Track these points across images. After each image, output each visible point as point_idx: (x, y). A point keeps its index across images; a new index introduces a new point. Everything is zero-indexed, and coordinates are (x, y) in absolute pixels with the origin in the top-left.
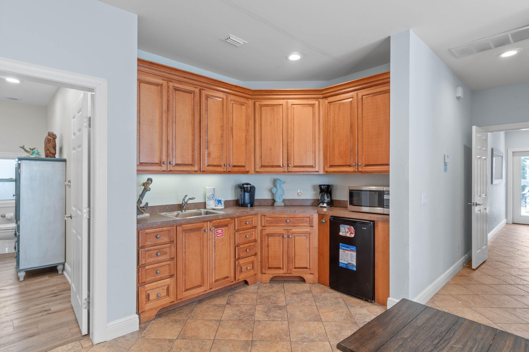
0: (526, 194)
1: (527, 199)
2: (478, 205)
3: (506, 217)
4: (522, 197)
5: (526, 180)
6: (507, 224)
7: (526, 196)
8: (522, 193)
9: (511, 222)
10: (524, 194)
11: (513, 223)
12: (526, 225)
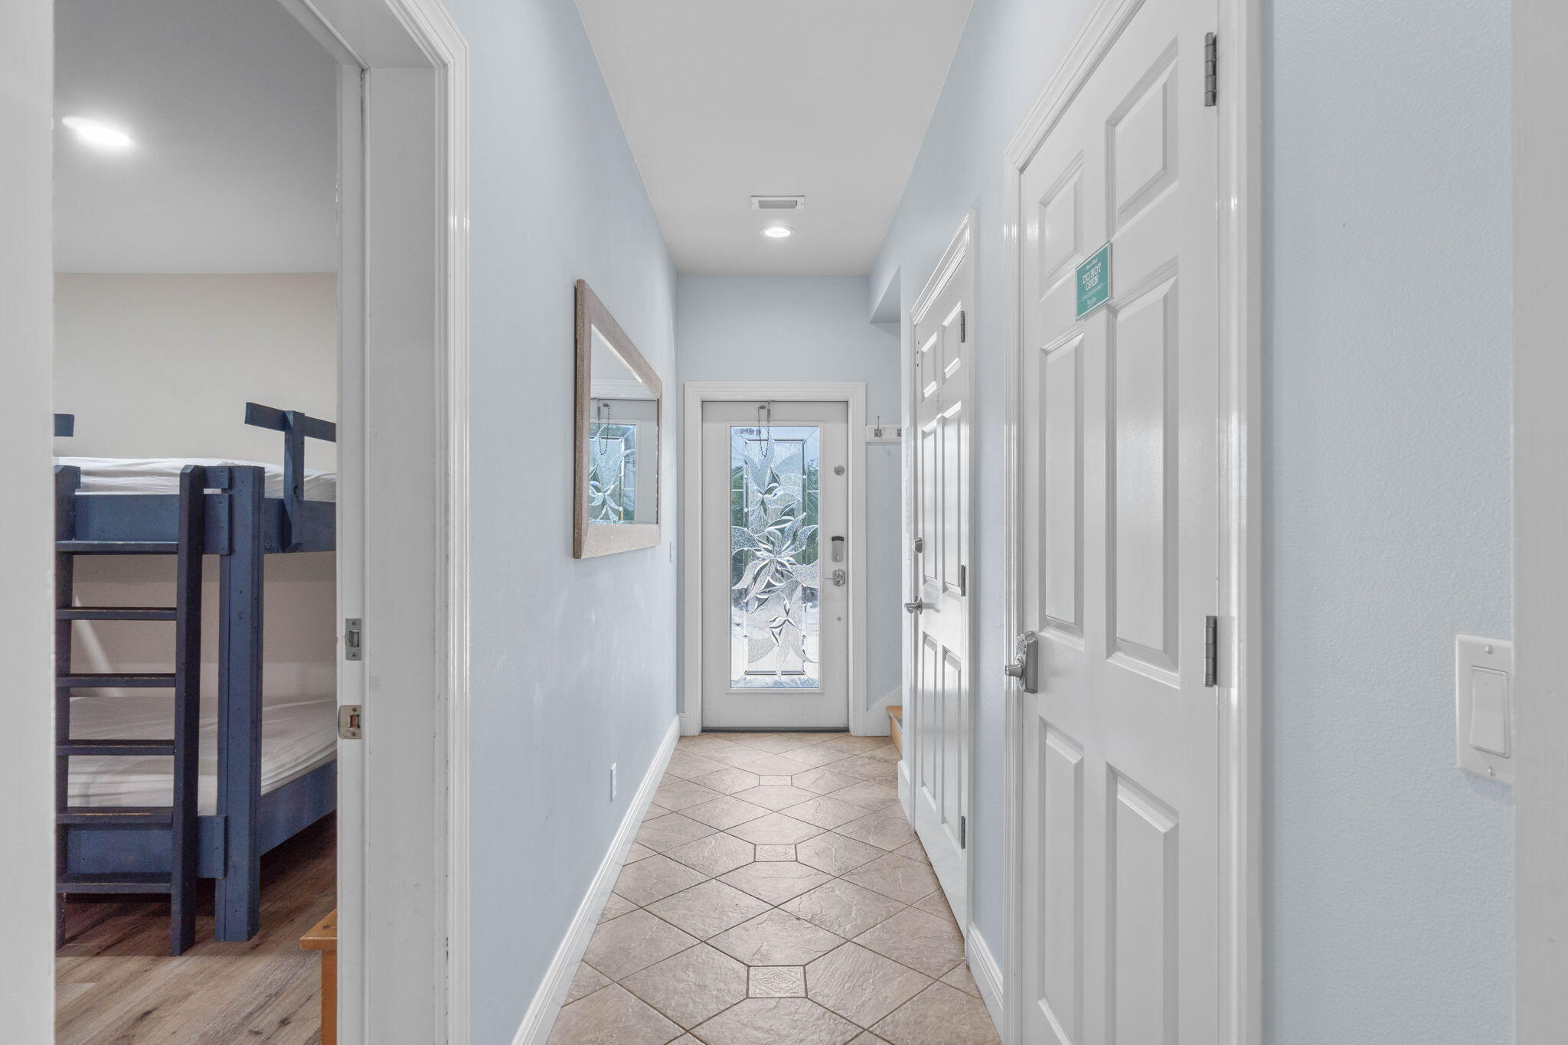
0: (746, 591)
3: (680, 709)
5: (747, 529)
6: (684, 741)
7: (745, 601)
8: (733, 588)
9: (697, 730)
10: (740, 593)
11: (705, 730)
12: (748, 735)
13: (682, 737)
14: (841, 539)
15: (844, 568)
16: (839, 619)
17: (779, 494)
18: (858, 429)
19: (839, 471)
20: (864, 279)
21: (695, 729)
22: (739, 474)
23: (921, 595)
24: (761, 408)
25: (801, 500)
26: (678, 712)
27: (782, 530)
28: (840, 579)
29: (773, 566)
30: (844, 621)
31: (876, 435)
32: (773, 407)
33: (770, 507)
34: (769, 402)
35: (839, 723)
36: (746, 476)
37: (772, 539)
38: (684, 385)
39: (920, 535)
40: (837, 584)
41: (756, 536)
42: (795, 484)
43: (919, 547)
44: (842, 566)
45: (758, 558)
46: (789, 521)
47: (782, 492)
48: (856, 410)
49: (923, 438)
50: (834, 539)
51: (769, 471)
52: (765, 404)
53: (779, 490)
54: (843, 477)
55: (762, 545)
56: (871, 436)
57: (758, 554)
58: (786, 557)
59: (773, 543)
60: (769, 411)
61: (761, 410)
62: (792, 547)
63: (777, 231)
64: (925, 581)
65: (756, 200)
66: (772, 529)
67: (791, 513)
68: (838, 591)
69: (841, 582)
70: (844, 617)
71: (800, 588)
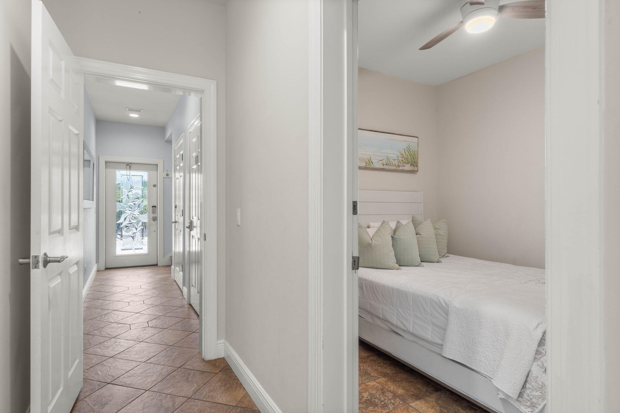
0: (122, 223)
1: (124, 230)
2: (50, 262)
3: (97, 261)
4: (117, 228)
5: (121, 203)
6: (99, 272)
7: (121, 226)
8: (117, 223)
9: (104, 268)
10: (120, 224)
11: (107, 269)
12: (122, 269)
13: (98, 271)
14: (155, 207)
15: (156, 216)
16: (154, 231)
17: (133, 193)
18: (161, 173)
19: (154, 186)
20: (162, 129)
21: (103, 268)
22: (119, 186)
23: (176, 219)
24: (127, 165)
25: (141, 195)
26: (96, 263)
27: (134, 204)
28: (155, 219)
29: (132, 215)
30: (156, 232)
31: (167, 175)
32: (131, 165)
33: (131, 196)
34: (130, 163)
35: (155, 263)
36: (121, 187)
37: (131, 207)
38: (99, 157)
39: (176, 204)
40: (154, 220)
41: (125, 206)
42: (139, 189)
43: (176, 207)
44: (155, 215)
45: (126, 213)
46: (137, 201)
47: (135, 192)
48: (160, 167)
49: (177, 179)
50: (153, 207)
51: (130, 185)
52: (128, 164)
53: (134, 191)
54: (155, 188)
55: (127, 208)
56: (165, 176)
57: (126, 211)
58: (136, 213)
59: (131, 208)
60: (130, 166)
61: (127, 166)
62: (138, 209)
63: (134, 115)
64: (177, 215)
65: (128, 109)
66: (131, 204)
67: (138, 198)
68: (154, 223)
69: (155, 220)
70: (156, 231)
71: (141, 222)
